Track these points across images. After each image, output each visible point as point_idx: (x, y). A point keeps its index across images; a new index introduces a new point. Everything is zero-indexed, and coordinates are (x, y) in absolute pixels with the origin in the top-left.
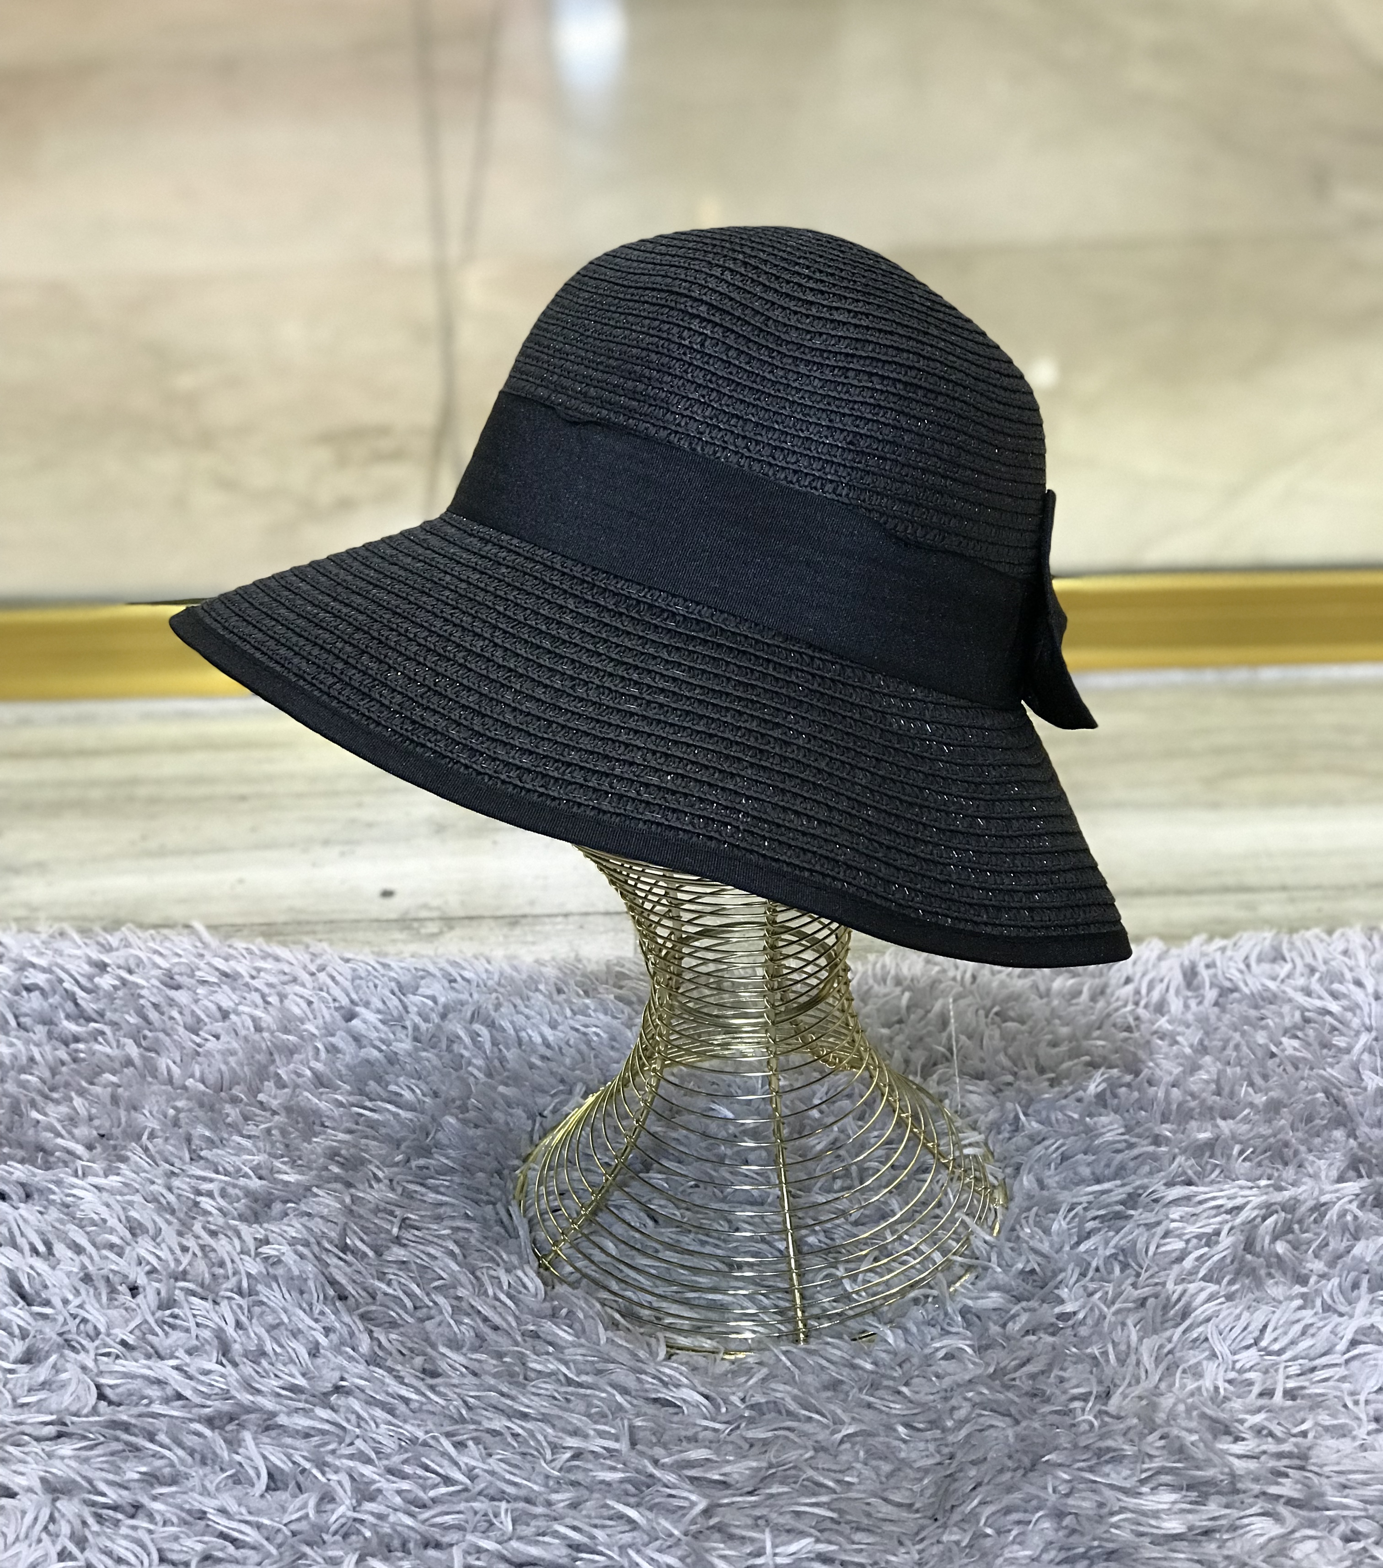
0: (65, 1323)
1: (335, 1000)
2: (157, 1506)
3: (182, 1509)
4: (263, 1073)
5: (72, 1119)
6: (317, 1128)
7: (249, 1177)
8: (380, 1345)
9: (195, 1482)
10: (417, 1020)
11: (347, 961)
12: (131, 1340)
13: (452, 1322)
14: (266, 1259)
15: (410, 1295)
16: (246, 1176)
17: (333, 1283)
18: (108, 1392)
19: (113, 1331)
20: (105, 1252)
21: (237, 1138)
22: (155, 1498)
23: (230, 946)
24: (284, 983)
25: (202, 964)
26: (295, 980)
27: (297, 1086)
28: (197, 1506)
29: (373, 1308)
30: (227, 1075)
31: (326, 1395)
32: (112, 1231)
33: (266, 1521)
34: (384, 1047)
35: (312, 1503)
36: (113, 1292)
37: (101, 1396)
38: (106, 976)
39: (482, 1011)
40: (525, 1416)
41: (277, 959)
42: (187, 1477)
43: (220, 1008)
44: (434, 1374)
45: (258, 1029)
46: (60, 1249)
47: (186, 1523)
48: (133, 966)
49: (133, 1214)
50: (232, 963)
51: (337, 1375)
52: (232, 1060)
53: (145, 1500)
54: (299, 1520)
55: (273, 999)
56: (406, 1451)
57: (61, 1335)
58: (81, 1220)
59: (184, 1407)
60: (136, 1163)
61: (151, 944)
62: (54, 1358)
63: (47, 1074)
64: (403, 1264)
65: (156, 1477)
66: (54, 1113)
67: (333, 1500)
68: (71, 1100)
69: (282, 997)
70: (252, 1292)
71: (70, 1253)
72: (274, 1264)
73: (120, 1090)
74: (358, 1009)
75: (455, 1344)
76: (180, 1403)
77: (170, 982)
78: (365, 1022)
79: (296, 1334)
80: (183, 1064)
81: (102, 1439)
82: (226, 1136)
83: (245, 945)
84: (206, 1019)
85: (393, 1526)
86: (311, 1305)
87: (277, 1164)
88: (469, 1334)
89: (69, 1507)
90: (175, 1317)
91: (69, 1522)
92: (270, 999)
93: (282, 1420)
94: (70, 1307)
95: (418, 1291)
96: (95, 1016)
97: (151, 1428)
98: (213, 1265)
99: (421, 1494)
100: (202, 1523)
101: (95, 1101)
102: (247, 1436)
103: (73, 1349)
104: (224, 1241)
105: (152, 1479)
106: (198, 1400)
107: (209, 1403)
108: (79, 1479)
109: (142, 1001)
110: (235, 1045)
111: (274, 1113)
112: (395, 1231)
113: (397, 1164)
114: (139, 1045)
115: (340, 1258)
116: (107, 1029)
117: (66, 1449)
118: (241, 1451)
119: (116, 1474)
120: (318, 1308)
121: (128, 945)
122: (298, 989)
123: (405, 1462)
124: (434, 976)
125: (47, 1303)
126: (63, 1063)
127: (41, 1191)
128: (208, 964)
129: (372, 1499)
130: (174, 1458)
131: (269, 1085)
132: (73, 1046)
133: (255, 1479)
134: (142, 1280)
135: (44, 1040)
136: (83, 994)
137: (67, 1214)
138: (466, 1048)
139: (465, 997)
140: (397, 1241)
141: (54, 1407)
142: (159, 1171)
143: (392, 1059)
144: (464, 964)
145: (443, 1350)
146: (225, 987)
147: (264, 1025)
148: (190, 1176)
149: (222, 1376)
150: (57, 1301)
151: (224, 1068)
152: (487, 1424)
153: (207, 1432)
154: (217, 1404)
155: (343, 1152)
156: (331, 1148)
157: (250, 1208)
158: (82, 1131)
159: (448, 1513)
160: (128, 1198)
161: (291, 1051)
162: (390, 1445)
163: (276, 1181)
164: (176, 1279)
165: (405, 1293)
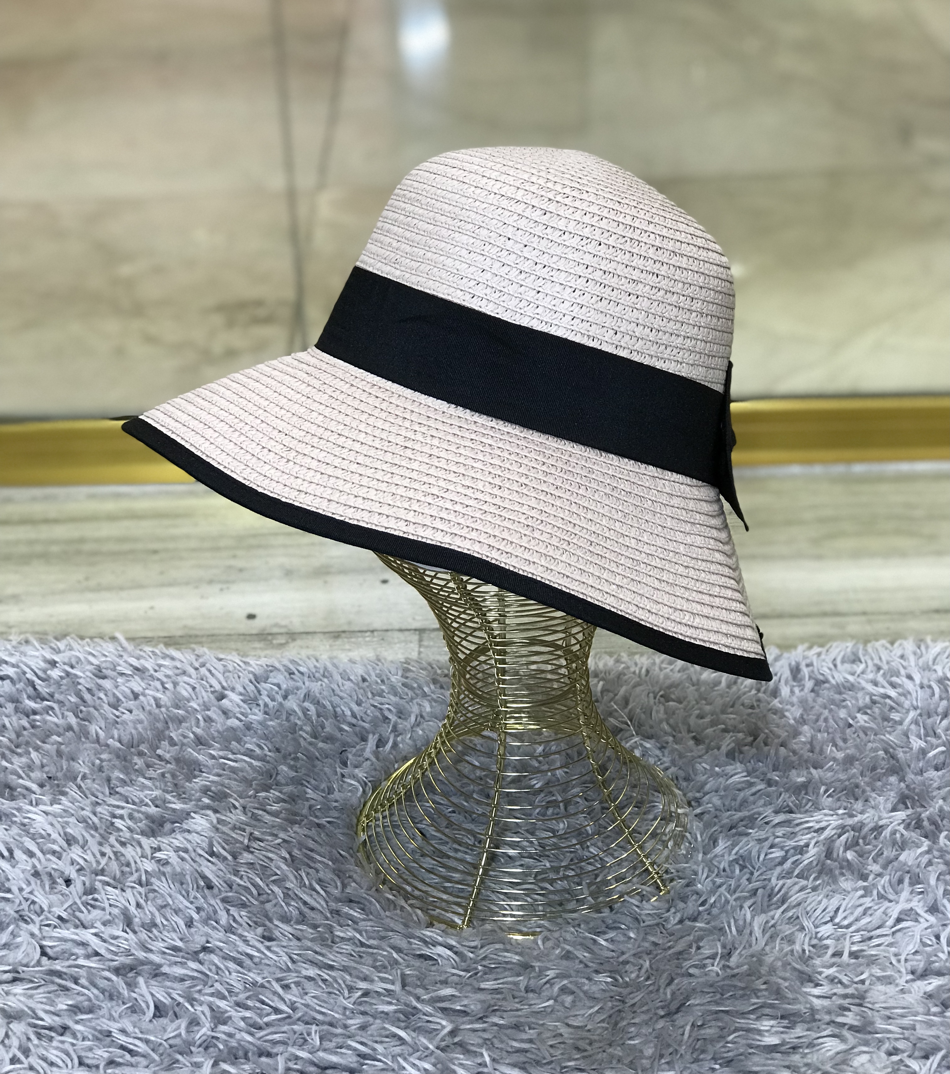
0: (20, 904)
1: (211, 686)
2: (79, 1027)
3: (95, 1030)
4: (160, 736)
5: (29, 767)
6: (197, 773)
7: (149, 806)
8: (235, 920)
9: (104, 1011)
10: (267, 700)
11: (220, 660)
12: (64, 915)
13: (283, 904)
14: (159, 861)
15: (255, 885)
16: (146, 805)
17: (204, 877)
18: (49, 951)
19: (54, 909)
20: (49, 856)
21: (143, 780)
22: (77, 1022)
23: (141, 650)
24: (177, 675)
25: (121, 662)
26: (184, 673)
27: (183, 744)
28: (105, 1028)
29: (230, 894)
30: (136, 736)
31: (197, 953)
32: (54, 842)
33: (152, 1038)
34: (243, 718)
35: (183, 1026)
36: (54, 882)
37: (44, 953)
38: (56, 670)
39: (311, 694)
40: (331, 968)
41: (173, 659)
42: (100, 1008)
43: (133, 692)
44: (270, 939)
45: (158, 706)
46: (18, 854)
47: (98, 1039)
48: (74, 663)
49: (69, 830)
50: (142, 661)
51: (204, 939)
52: (139, 726)
53: (71, 1024)
54: (174, 1037)
55: (169, 686)
56: (249, 990)
57: (17, 912)
58: (34, 834)
59: (100, 960)
60: (72, 796)
61: (87, 648)
62: (12, 927)
63: (13, 736)
64: (251, 865)
65: (80, 1009)
66: (18, 763)
67: (198, 1024)
68: (29, 753)
69: (175, 684)
70: (148, 883)
71: (25, 857)
72: (164, 865)
73: (63, 747)
74: (226, 692)
75: (286, 919)
76: (98, 958)
77: (99, 674)
78: (231, 701)
79: (177, 912)
80: (107, 730)
81: (43, 982)
82: (134, 778)
83: (151, 649)
84: (123, 699)
85: (239, 1041)
86: (188, 893)
87: (168, 797)
88: (295, 913)
89: (18, 1027)
90: (96, 900)
91: (19, 1038)
92: (167, 686)
93: (165, 969)
94: (24, 893)
95: (261, 883)
96: (47, 697)
97: (75, 975)
98: (123, 865)
99: (259, 1020)
100: (109, 1039)
101: (47, 754)
102: (141, 980)
103: (26, 922)
104: (130, 848)
105: (75, 1009)
106: (110, 956)
107: (117, 958)
108: (26, 1009)
109: (80, 687)
110: (142, 716)
111: (168, 762)
112: (246, 841)
113: (250, 797)
114: (77, 716)
115: (209, 861)
116: (55, 706)
117: (18, 989)
118: (136, 990)
119: (52, 1006)
120: (193, 893)
121: (71, 649)
122: (186, 679)
123: (247, 998)
124: (279, 670)
125: (9, 891)
126: (25, 729)
127: (7, 815)
128: (125, 662)
129: (225, 1023)
130: (91, 995)
131: (165, 744)
132: (32, 717)
133: (146, 1010)
134: (74, 875)
135: (12, 713)
136: (40, 682)
137: (24, 831)
138: (299, 719)
139: (300, 684)
140: (247, 849)
141: (11, 961)
142: (88, 802)
143: (248, 727)
144: (300, 662)
145: (276, 922)
146: (136, 677)
147: (162, 703)
148: (109, 805)
149: (126, 940)
150: (15, 889)
151: (134, 732)
152: (305, 973)
153: (114, 978)
154: (122, 959)
155: (213, 788)
156: (206, 786)
157: (149, 827)
158: (37, 775)
159: (276, 1033)
160: (65, 819)
161: (180, 721)
162: (239, 986)
163: (167, 808)
164: (97, 875)
165: (252, 884)
